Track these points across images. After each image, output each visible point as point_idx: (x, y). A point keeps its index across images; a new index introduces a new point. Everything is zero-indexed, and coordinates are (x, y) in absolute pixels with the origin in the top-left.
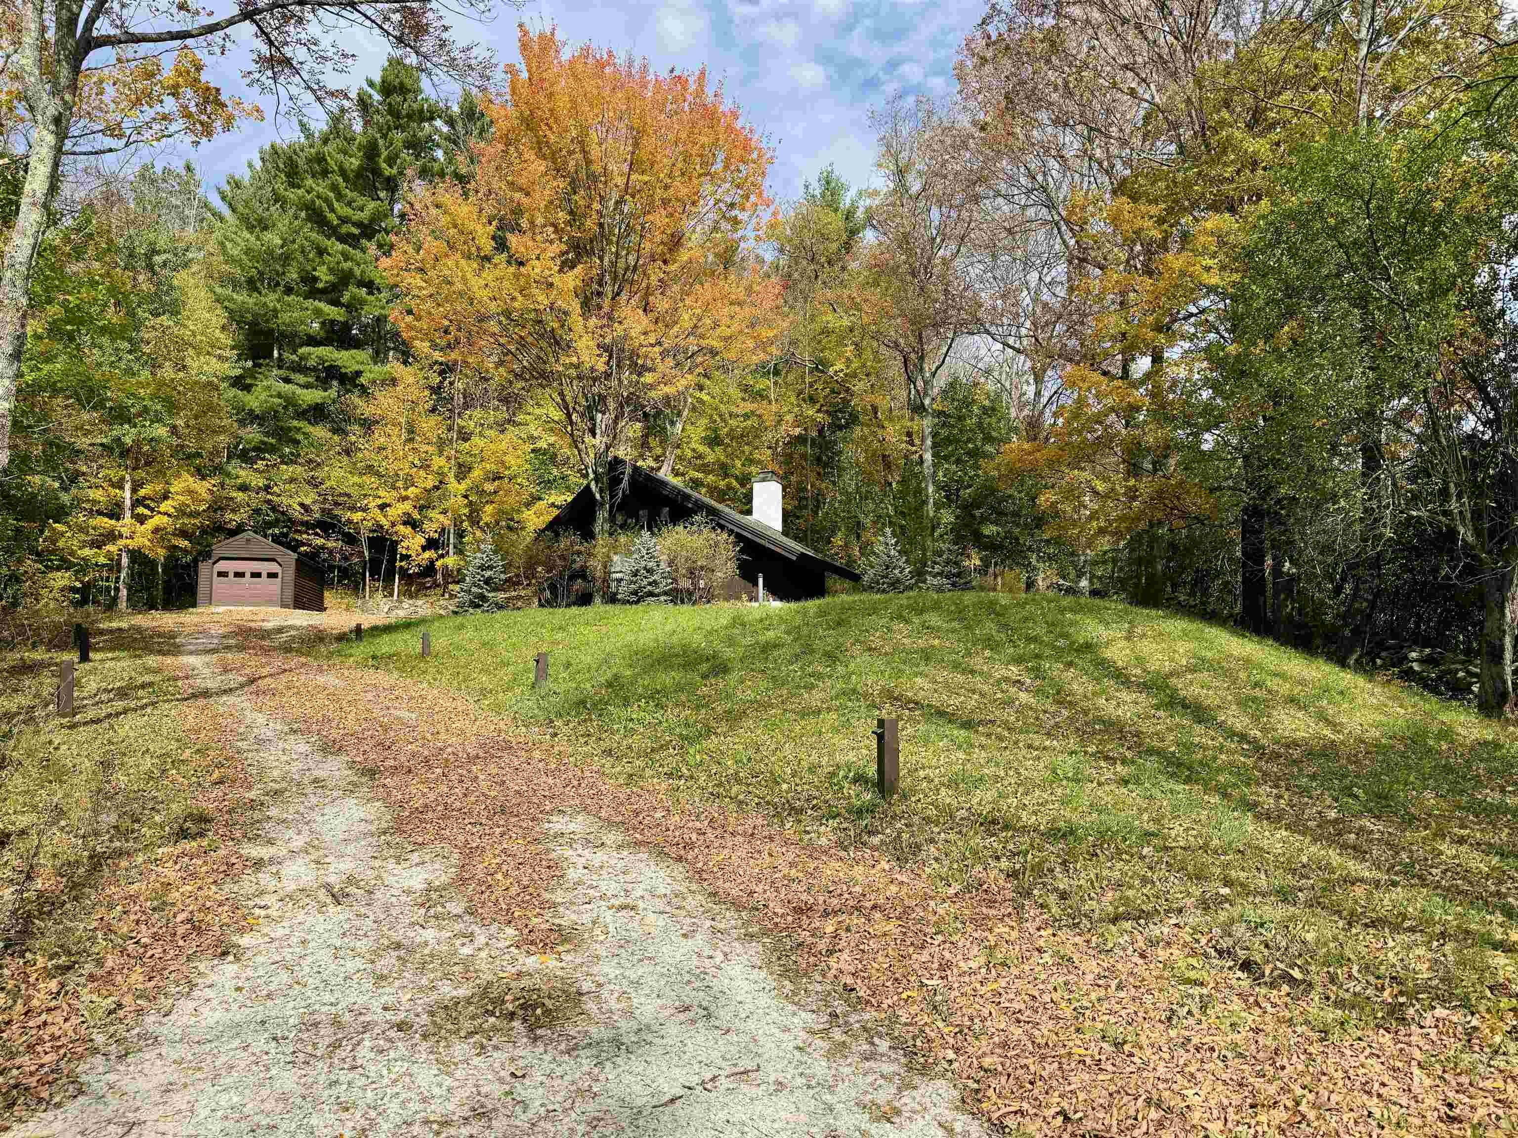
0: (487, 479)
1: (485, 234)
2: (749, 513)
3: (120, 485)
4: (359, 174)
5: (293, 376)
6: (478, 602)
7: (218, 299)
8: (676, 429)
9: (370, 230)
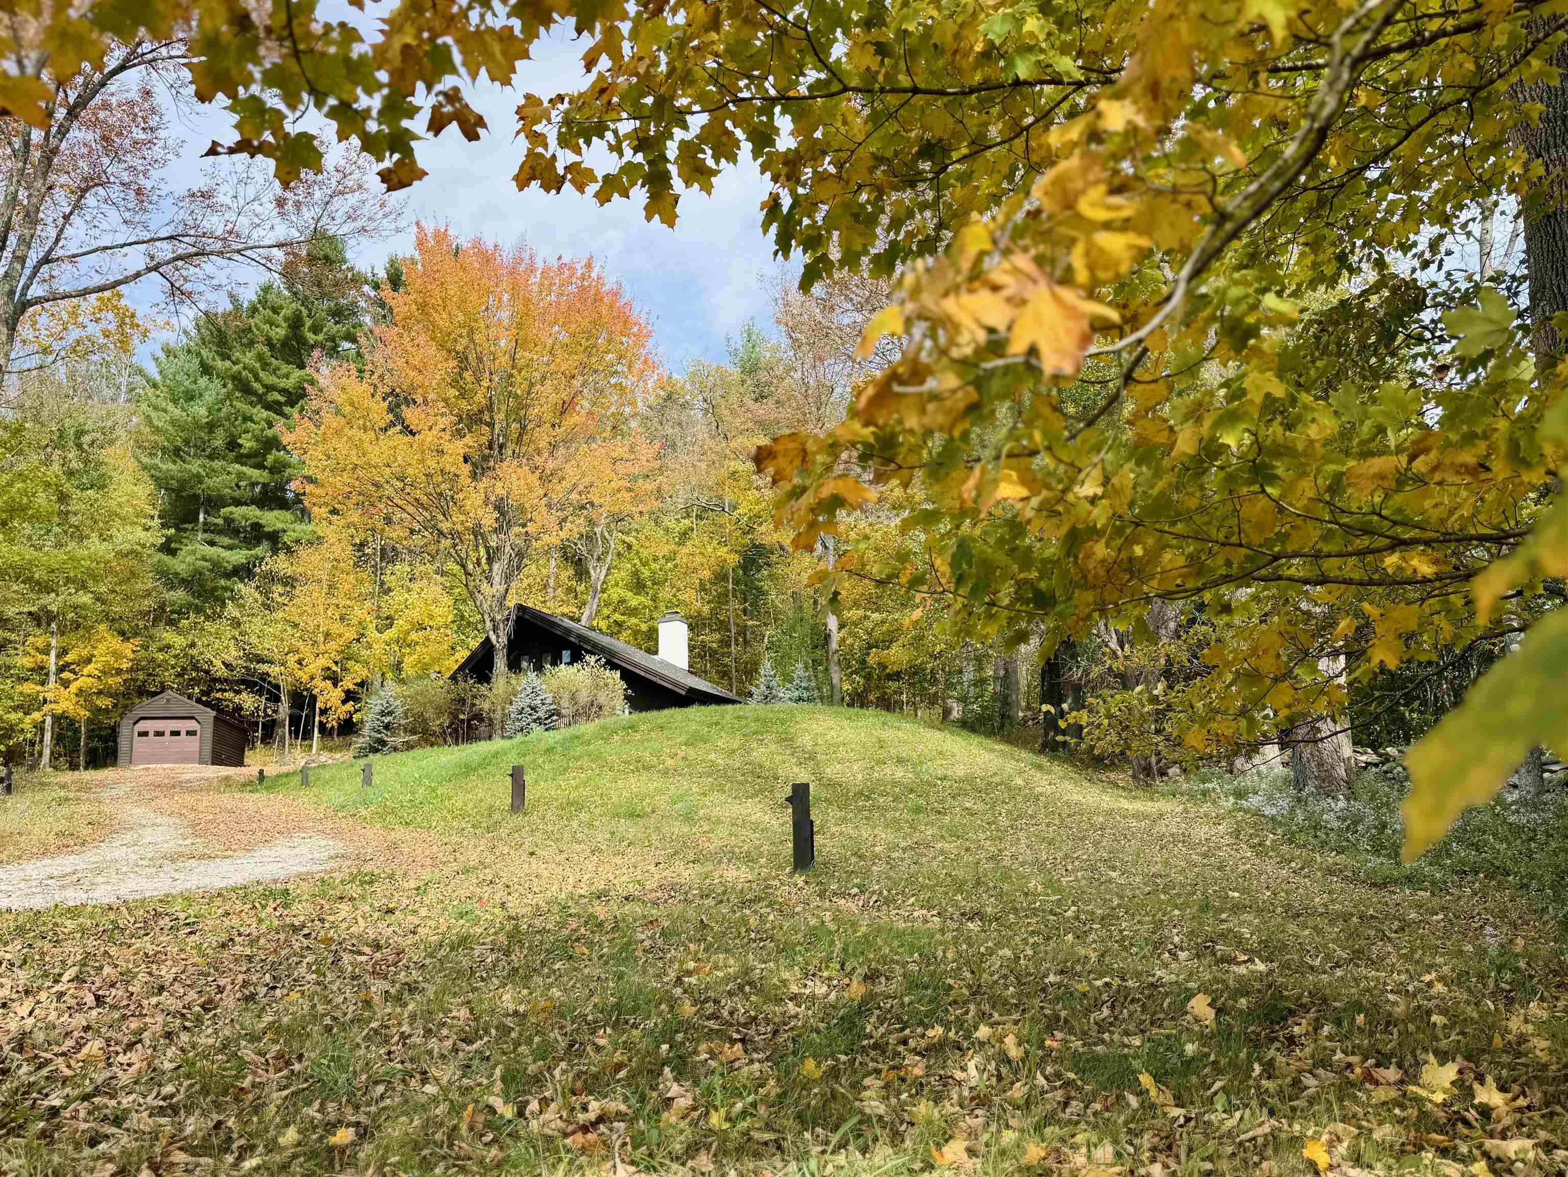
1: (379, 411)
2: (656, 653)
3: (46, 651)
4: (285, 343)
5: (217, 538)
6: (377, 747)
7: (145, 468)
8: (597, 573)
9: (295, 396)
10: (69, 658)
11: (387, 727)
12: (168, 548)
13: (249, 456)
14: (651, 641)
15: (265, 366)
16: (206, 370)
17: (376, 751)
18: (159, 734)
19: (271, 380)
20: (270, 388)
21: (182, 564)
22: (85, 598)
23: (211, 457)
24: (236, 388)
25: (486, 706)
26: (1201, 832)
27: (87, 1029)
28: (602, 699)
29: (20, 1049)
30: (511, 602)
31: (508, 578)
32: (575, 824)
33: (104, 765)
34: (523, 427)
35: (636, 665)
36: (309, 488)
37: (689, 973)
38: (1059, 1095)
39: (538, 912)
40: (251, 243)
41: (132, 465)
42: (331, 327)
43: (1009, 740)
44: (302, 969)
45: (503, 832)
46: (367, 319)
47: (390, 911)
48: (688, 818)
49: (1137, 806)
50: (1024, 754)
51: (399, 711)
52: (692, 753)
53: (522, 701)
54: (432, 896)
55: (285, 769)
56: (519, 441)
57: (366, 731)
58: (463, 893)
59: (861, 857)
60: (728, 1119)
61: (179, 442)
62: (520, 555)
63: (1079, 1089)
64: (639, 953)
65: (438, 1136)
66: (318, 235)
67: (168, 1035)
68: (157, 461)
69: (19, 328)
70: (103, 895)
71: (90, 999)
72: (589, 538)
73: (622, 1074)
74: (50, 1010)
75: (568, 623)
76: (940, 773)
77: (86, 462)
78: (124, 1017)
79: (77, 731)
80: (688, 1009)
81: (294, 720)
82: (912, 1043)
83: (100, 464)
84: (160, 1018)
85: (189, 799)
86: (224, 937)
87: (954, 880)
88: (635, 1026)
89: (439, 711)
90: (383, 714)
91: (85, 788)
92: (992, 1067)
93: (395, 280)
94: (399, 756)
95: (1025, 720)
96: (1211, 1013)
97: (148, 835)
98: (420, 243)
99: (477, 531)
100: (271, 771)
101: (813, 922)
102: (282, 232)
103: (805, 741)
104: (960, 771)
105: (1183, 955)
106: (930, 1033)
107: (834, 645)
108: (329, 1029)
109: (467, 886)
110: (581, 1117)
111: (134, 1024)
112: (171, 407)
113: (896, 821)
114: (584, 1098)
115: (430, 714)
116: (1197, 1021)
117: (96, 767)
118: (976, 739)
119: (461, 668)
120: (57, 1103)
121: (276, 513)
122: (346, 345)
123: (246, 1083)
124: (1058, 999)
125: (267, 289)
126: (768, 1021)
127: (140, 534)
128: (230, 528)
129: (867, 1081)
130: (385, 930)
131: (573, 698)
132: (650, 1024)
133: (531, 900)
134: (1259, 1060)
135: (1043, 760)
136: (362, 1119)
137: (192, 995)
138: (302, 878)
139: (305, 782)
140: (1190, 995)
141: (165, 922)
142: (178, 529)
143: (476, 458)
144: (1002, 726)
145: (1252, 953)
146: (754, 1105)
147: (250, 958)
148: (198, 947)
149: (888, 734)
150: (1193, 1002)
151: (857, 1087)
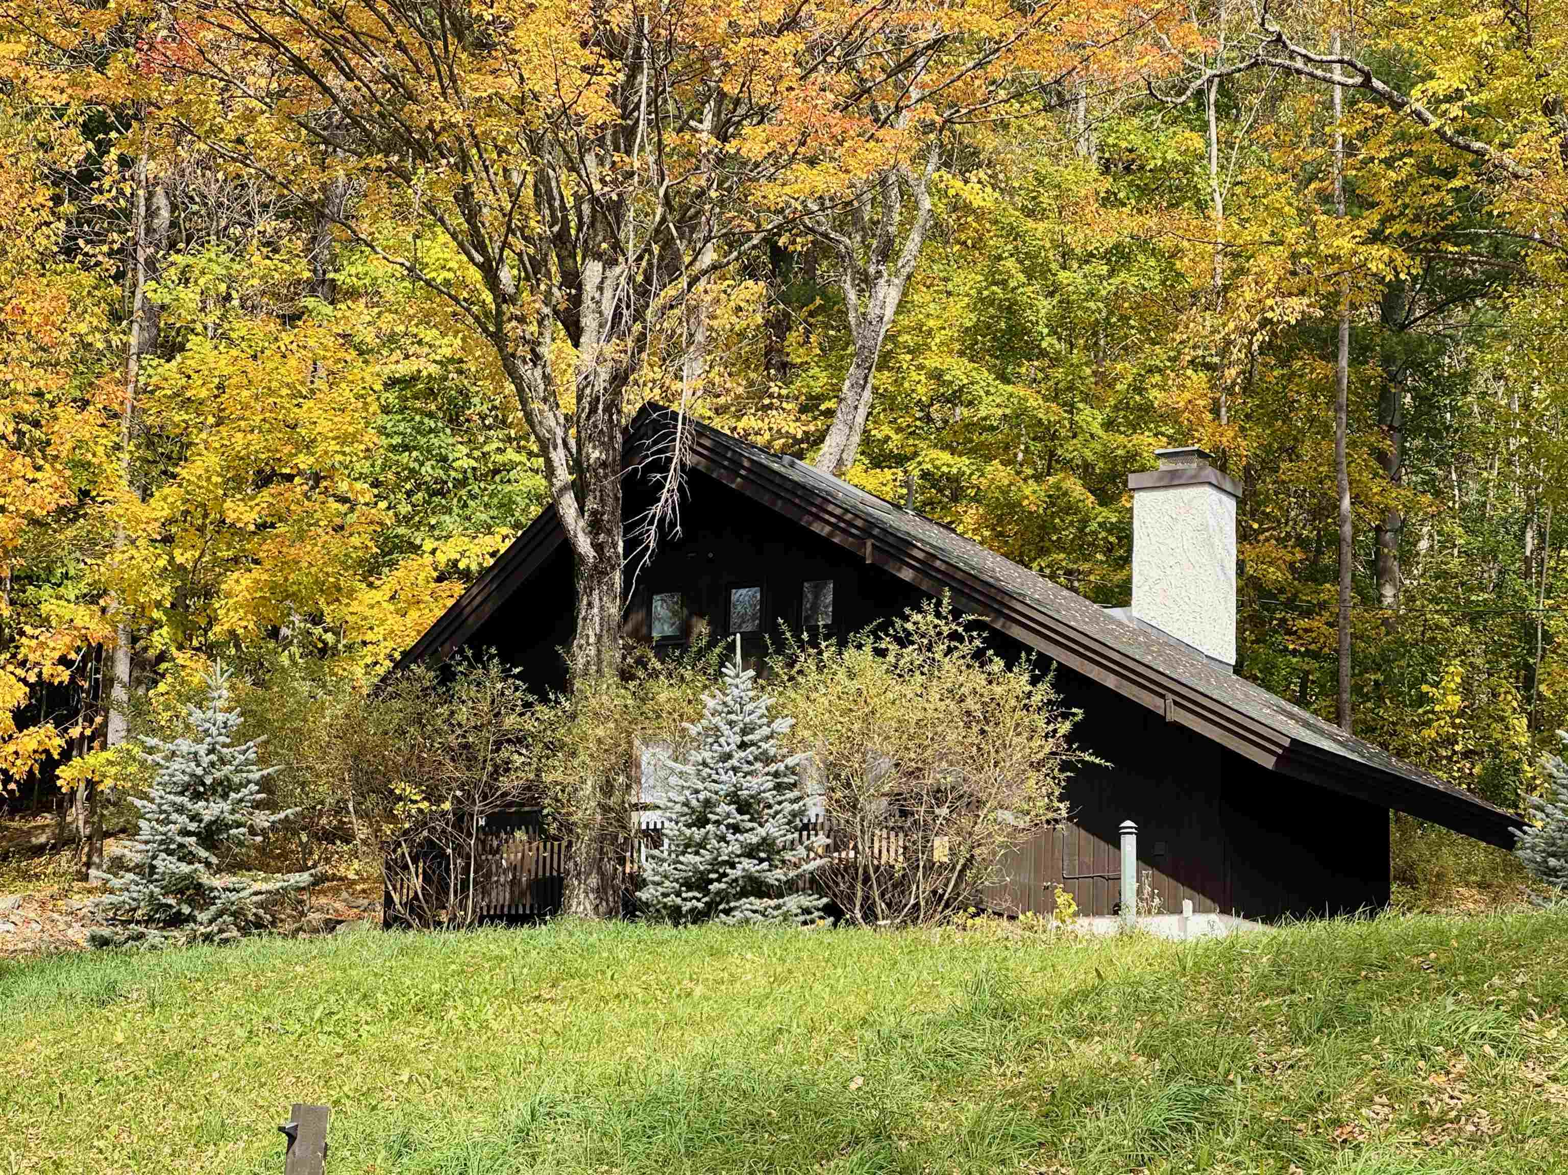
0: (235, 484)
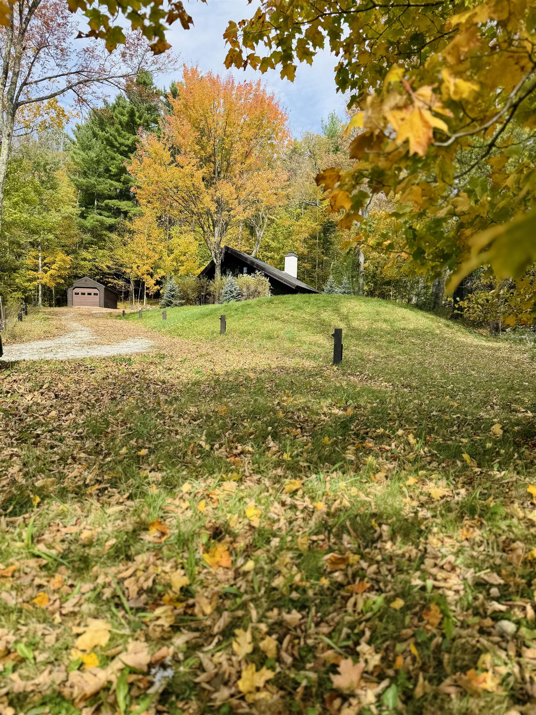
1: (167, 156)
2: (283, 269)
3: (37, 258)
4: (127, 124)
5: (103, 212)
6: (169, 304)
7: (72, 180)
8: (259, 233)
9: (132, 149)
10: (45, 261)
11: (173, 296)
12: (83, 216)
13: (114, 176)
14: (281, 264)
15: (120, 134)
16: (95, 135)
17: (168, 306)
18: (83, 294)
19: (121, 140)
20: (122, 144)
21: (89, 223)
22: (51, 236)
23: (99, 176)
24: (107, 144)
25: (212, 289)
26: (516, 357)
27: (51, 406)
28: (260, 289)
29: (27, 412)
30: (222, 246)
31: (221, 235)
32: (245, 340)
33: (63, 306)
34: (229, 164)
35: (275, 275)
36: (138, 191)
37: (283, 401)
38: (428, 459)
39: (227, 374)
40: (111, 75)
41: (67, 179)
42: (146, 116)
43: (437, 314)
44: (134, 389)
45: (217, 341)
46: (162, 113)
47: (170, 369)
48: (292, 340)
49: (490, 344)
50: (443, 320)
51: (177, 290)
52: (295, 314)
53: (226, 288)
54: (187, 364)
55: (133, 311)
56: (226, 171)
57: (165, 297)
58: (199, 364)
59: (363, 360)
60: (291, 456)
61: (86, 169)
62: (227, 224)
63: (437, 457)
64: (265, 392)
65: (180, 454)
66: (141, 71)
67: (82, 411)
68: (77, 177)
69: (16, 116)
70: (61, 356)
71: (53, 395)
72: (257, 217)
73: (252, 437)
74: (39, 399)
75: (246, 255)
76: (402, 327)
77: (49, 177)
78: (65, 403)
79: (51, 291)
80: (281, 415)
81: (136, 291)
82: (370, 434)
83: (54, 178)
84: (78, 404)
85: (95, 321)
86: (104, 375)
87: (401, 371)
88: (259, 419)
89: (194, 290)
90: (171, 291)
91: (56, 314)
92: (402, 446)
93: (175, 94)
94: (177, 308)
95: (445, 305)
96: (501, 432)
97: (79, 334)
98: (185, 75)
99: (208, 213)
100: (127, 311)
101: (338, 385)
102: (125, 69)
103: (344, 310)
104: (411, 327)
105: (496, 407)
106: (378, 431)
107: (362, 269)
108: (142, 412)
109: (201, 362)
110: (235, 451)
111: (69, 406)
112: (82, 153)
113: (380, 346)
114: (236, 444)
115: (189, 292)
116: (494, 434)
117: (59, 306)
118: (421, 313)
119: (202, 273)
120: (39, 432)
121: (125, 202)
122: (153, 125)
123: (109, 430)
124: (435, 422)
125: (119, 98)
126: (312, 421)
127: (71, 210)
128: (108, 208)
129: (349, 447)
130: (167, 376)
131: (248, 288)
132: (265, 419)
133: (225, 369)
134: (518, 452)
135: (450, 323)
136: (151, 446)
137: (92, 396)
138: (137, 354)
139: (141, 316)
140: (493, 424)
141: (82, 368)
142: (86, 207)
143: (208, 178)
144: (434, 307)
145: (527, 408)
146: (302, 452)
147: (115, 384)
148: (95, 378)
149: (382, 309)
150: (494, 427)
151: (344, 449)
